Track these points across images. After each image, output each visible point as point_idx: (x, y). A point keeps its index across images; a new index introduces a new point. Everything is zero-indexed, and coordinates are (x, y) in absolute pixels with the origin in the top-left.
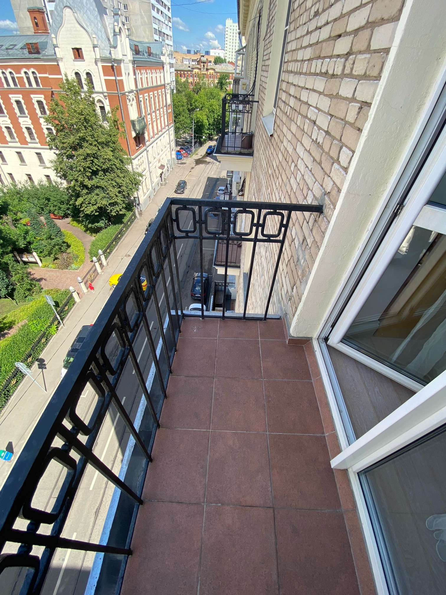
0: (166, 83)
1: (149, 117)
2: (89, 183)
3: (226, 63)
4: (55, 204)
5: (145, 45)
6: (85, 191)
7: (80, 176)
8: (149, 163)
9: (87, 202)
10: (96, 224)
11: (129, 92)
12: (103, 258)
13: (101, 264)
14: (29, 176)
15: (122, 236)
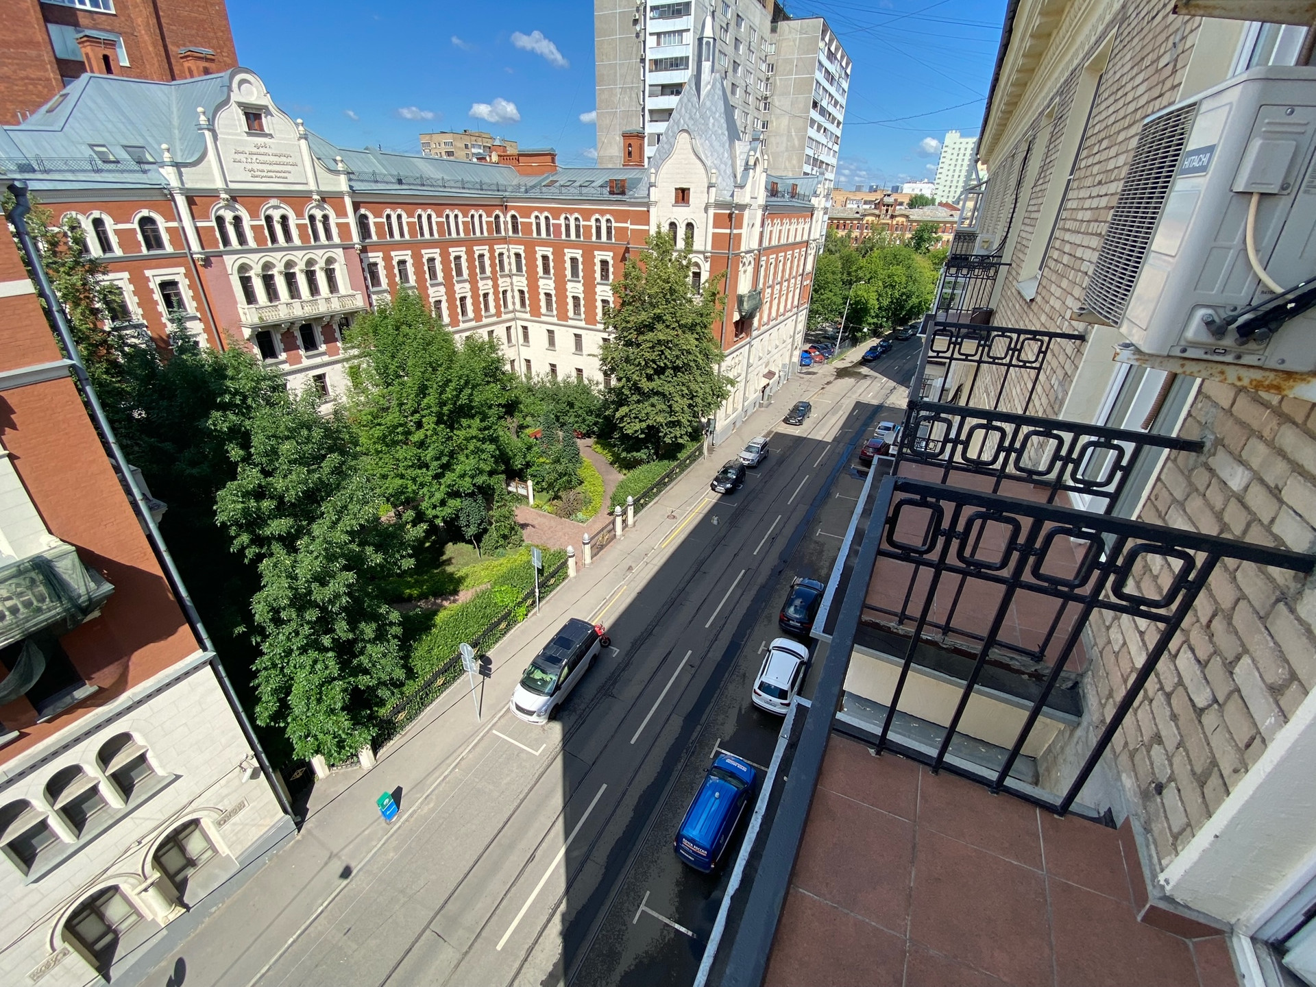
0: (812, 238)
1: (769, 290)
2: (646, 385)
3: (934, 204)
4: (580, 412)
5: (788, 181)
6: (636, 398)
7: (638, 373)
8: (749, 365)
9: (633, 416)
10: (635, 454)
11: (747, 252)
12: (630, 511)
13: (624, 521)
14: (553, 367)
15: (671, 481)
